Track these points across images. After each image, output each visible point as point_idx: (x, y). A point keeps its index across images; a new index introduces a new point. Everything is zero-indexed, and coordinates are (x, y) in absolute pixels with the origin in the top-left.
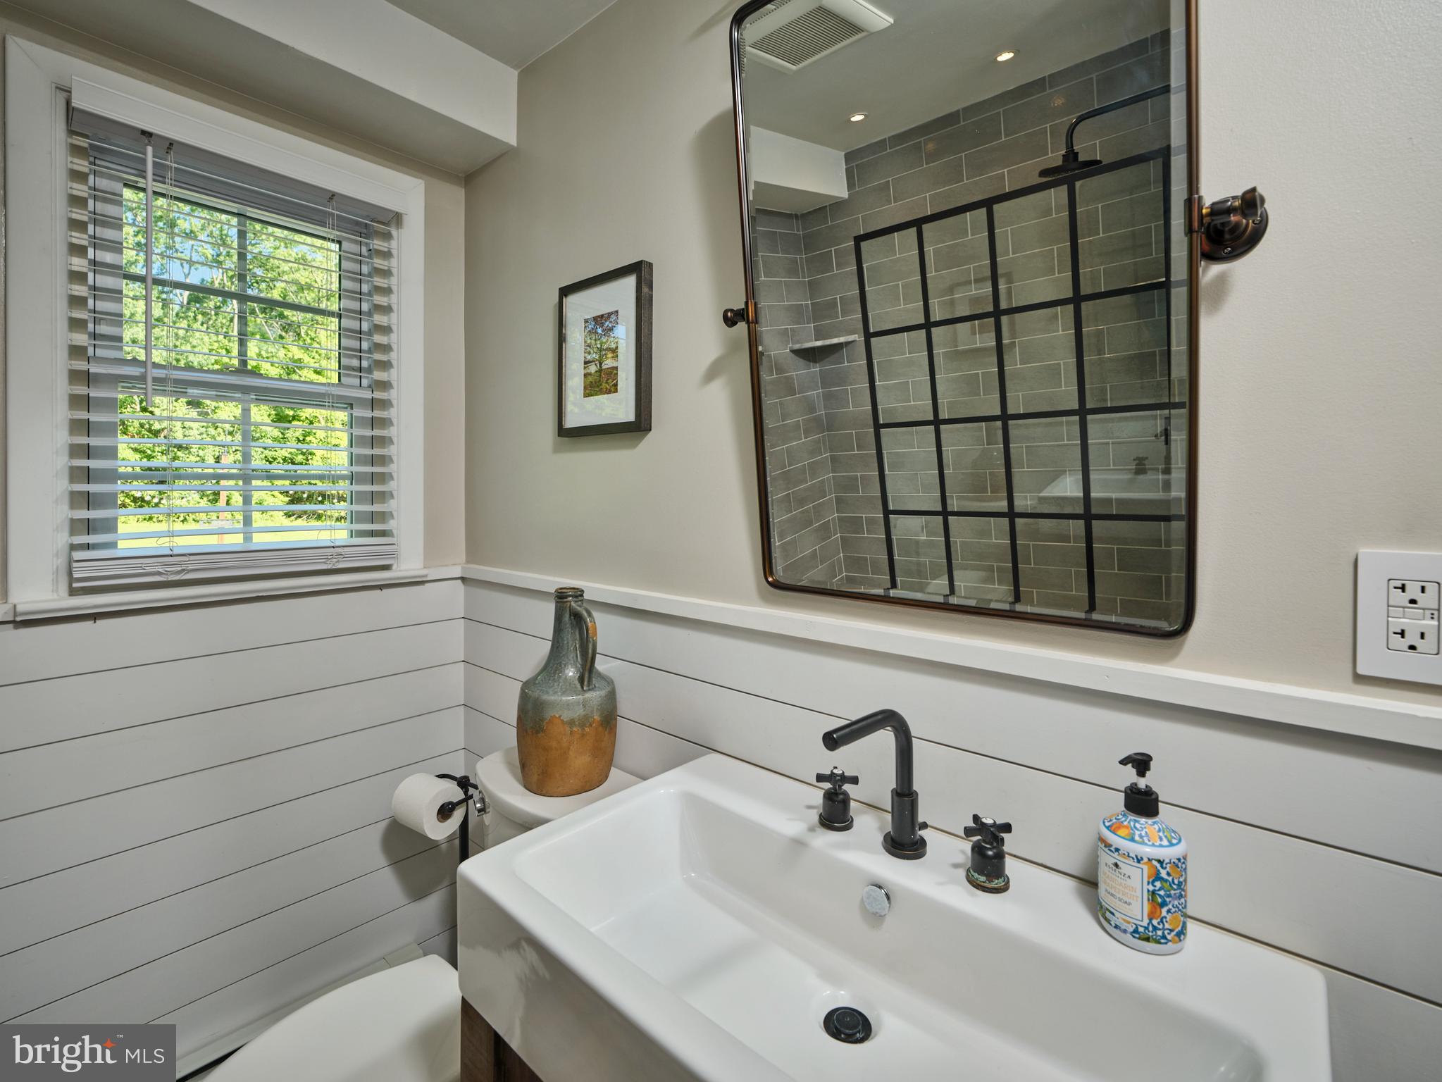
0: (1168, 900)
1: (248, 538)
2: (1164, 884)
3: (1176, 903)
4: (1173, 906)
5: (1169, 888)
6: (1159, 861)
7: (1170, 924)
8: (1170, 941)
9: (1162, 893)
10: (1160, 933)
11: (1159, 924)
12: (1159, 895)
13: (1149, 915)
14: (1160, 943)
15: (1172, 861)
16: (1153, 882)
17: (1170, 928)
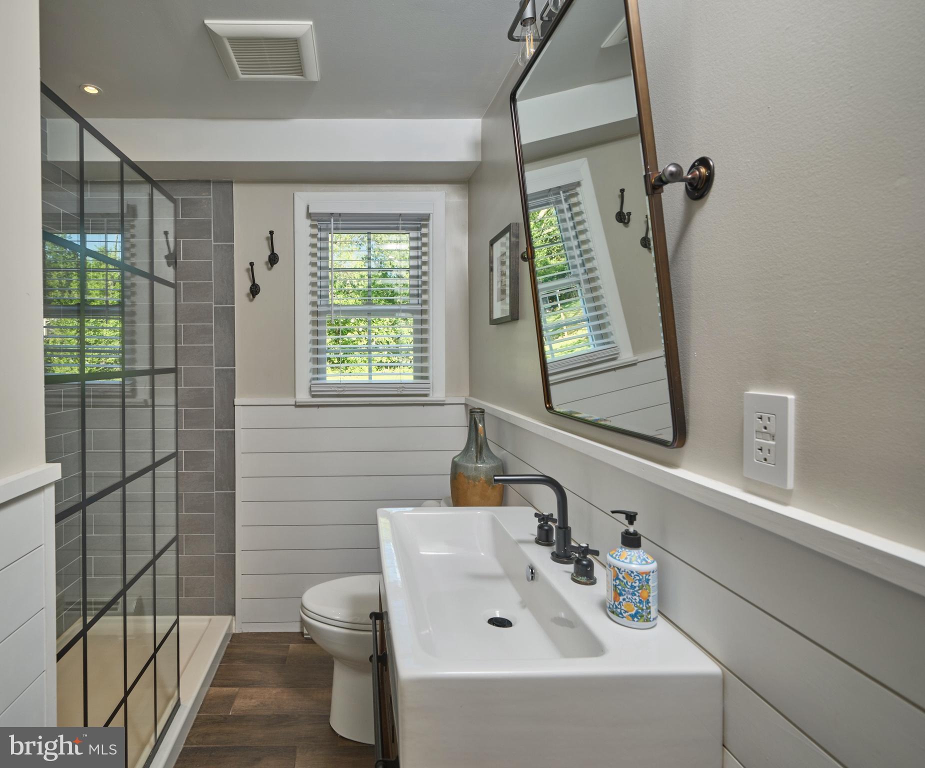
0: (623, 592)
1: (370, 378)
2: (621, 583)
3: (629, 596)
4: (627, 597)
5: (625, 586)
6: (618, 568)
7: (625, 607)
8: (625, 617)
9: (620, 587)
10: (619, 610)
11: (618, 604)
12: (619, 589)
13: (614, 599)
14: (619, 616)
15: (626, 571)
16: (615, 580)
17: (625, 609)
